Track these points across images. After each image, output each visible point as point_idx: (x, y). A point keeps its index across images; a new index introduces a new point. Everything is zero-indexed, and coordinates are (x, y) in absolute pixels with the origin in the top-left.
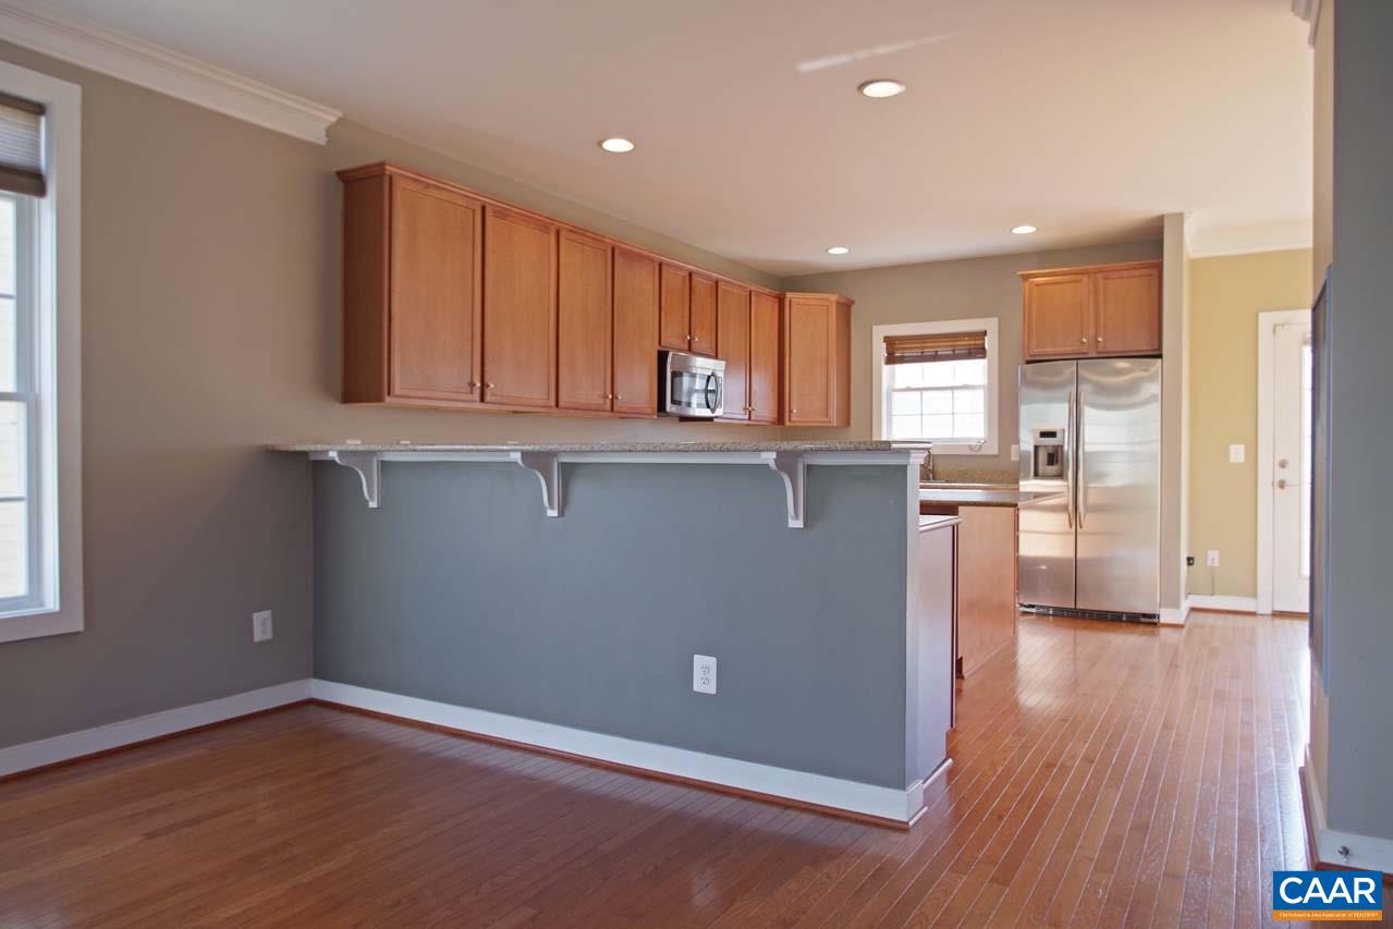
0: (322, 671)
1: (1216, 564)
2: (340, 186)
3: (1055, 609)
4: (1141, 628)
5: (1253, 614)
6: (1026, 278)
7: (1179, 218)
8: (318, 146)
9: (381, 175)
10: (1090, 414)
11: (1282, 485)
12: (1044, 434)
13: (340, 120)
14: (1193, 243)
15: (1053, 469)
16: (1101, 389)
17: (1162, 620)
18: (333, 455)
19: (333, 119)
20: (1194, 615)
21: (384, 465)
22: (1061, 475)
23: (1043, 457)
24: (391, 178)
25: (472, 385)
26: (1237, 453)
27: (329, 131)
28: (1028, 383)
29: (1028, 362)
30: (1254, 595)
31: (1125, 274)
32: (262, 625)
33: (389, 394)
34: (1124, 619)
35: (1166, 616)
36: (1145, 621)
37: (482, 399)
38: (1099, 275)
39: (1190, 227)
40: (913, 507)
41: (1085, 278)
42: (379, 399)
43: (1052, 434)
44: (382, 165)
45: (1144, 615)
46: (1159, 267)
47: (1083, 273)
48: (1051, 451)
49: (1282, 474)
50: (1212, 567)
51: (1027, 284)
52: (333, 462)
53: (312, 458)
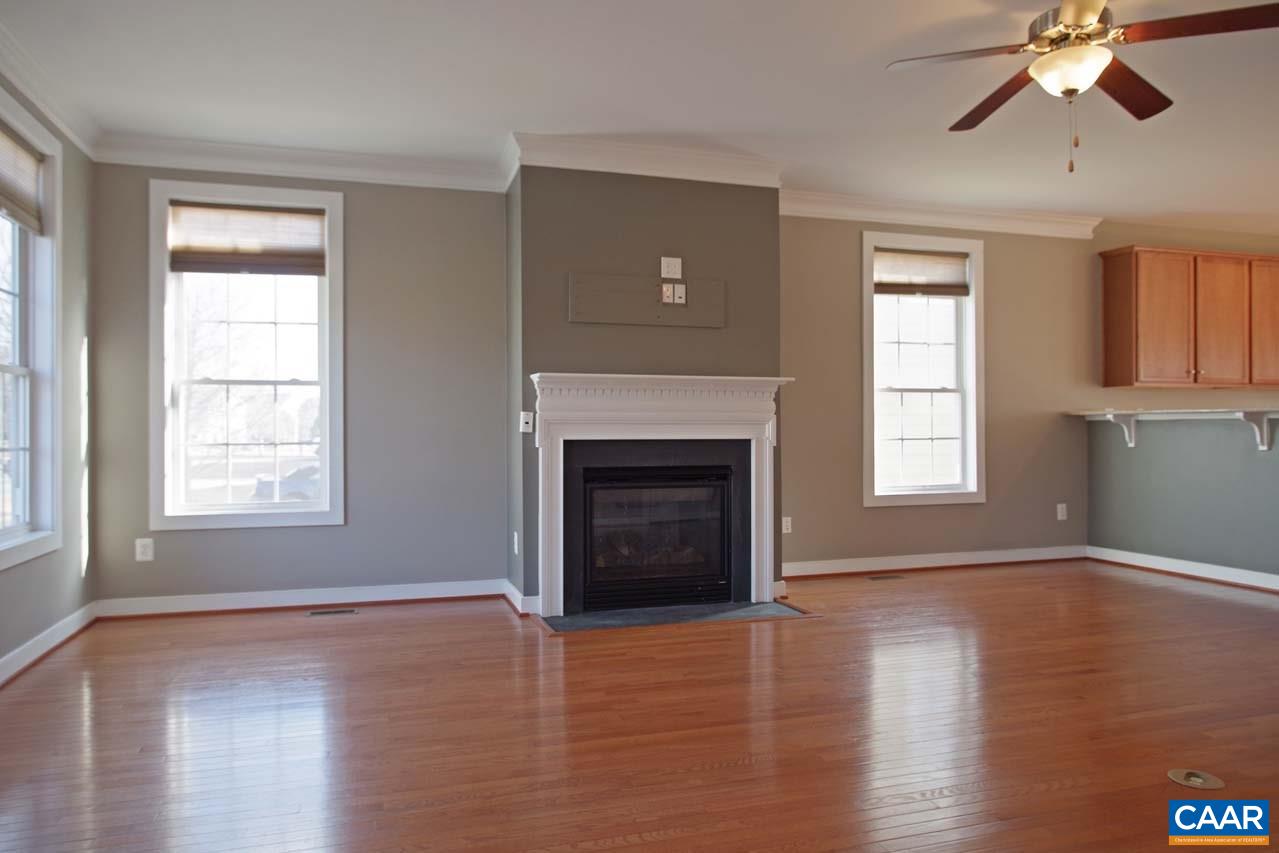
0: (1093, 540)
2: (1101, 260)
8: (1089, 241)
9: (1131, 253)
13: (1101, 223)
18: (1110, 417)
19: (1096, 223)
21: (1138, 422)
24: (1137, 254)
25: (1188, 372)
27: (1095, 231)
32: (1061, 512)
33: (1137, 380)
37: (1196, 380)
42: (1131, 384)
44: (1132, 247)
52: (1109, 421)
53: (1088, 419)
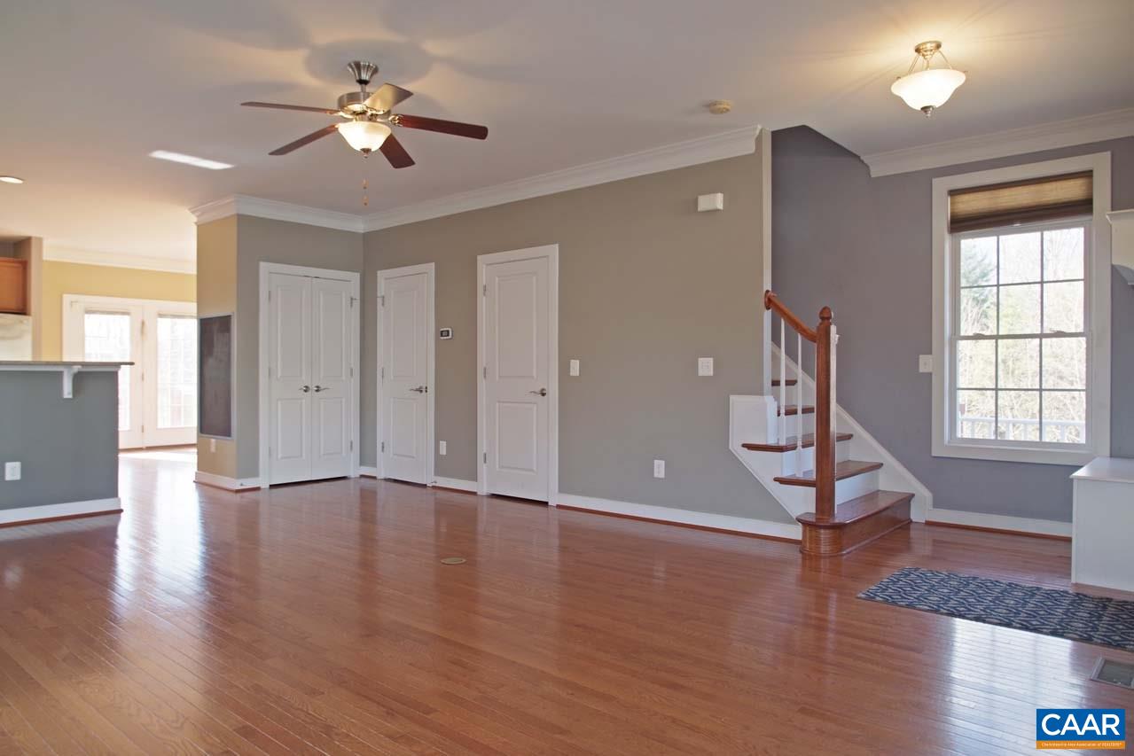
7: (40, 240)
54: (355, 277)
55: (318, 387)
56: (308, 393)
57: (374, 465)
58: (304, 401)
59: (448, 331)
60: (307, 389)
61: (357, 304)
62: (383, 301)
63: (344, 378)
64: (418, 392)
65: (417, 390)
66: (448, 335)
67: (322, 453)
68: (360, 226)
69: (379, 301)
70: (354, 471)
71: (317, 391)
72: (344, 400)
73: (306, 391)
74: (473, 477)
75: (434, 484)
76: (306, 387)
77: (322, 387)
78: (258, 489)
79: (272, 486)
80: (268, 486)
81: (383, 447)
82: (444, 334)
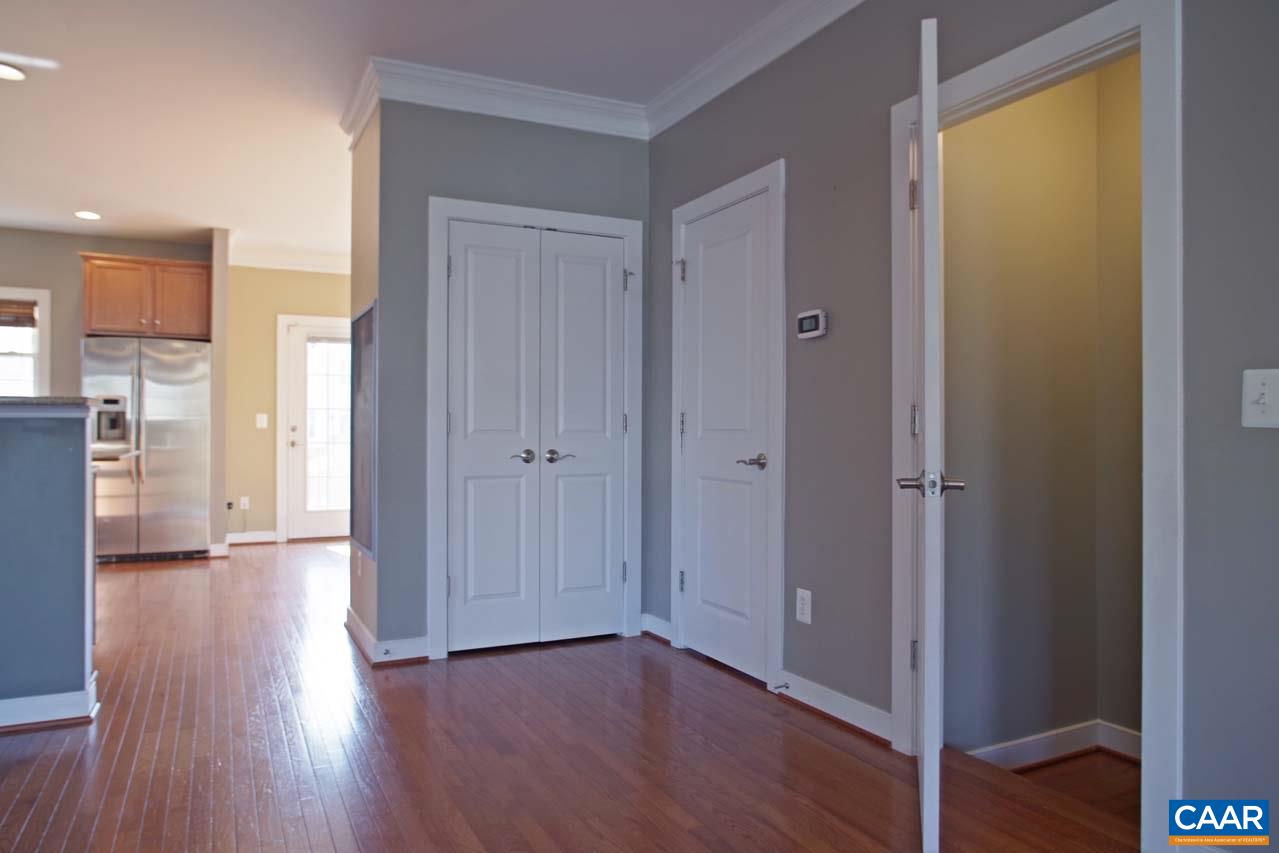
1: (247, 507)
3: (117, 556)
4: (196, 563)
5: (273, 543)
6: (87, 259)
7: (225, 233)
10: (149, 385)
11: (293, 444)
12: (107, 402)
14: (237, 253)
15: (116, 432)
16: (161, 366)
17: (213, 553)
20: (233, 548)
22: (123, 438)
23: (105, 421)
26: (262, 421)
28: (91, 355)
29: (89, 336)
30: (274, 527)
31: (178, 269)
34: (181, 556)
35: (215, 550)
36: (199, 557)
38: (157, 268)
39: (233, 240)
40: (89, 457)
41: (143, 267)
43: (114, 402)
45: (198, 552)
46: (208, 269)
47: (145, 263)
48: (113, 416)
49: (294, 436)
50: (244, 511)
51: (87, 265)
54: (632, 230)
55: (552, 452)
56: (534, 464)
57: (666, 615)
58: (523, 479)
59: (816, 317)
60: (529, 457)
61: (636, 283)
62: (684, 271)
63: (608, 434)
64: (756, 467)
65: (753, 462)
66: (816, 328)
67: (561, 587)
68: (641, 128)
69: (677, 270)
70: (629, 624)
71: (551, 460)
72: (608, 479)
73: (527, 461)
74: (884, 702)
75: (783, 691)
76: (528, 452)
77: (562, 452)
78: (423, 661)
79: (453, 655)
80: (445, 655)
81: (682, 582)
82: (806, 326)
